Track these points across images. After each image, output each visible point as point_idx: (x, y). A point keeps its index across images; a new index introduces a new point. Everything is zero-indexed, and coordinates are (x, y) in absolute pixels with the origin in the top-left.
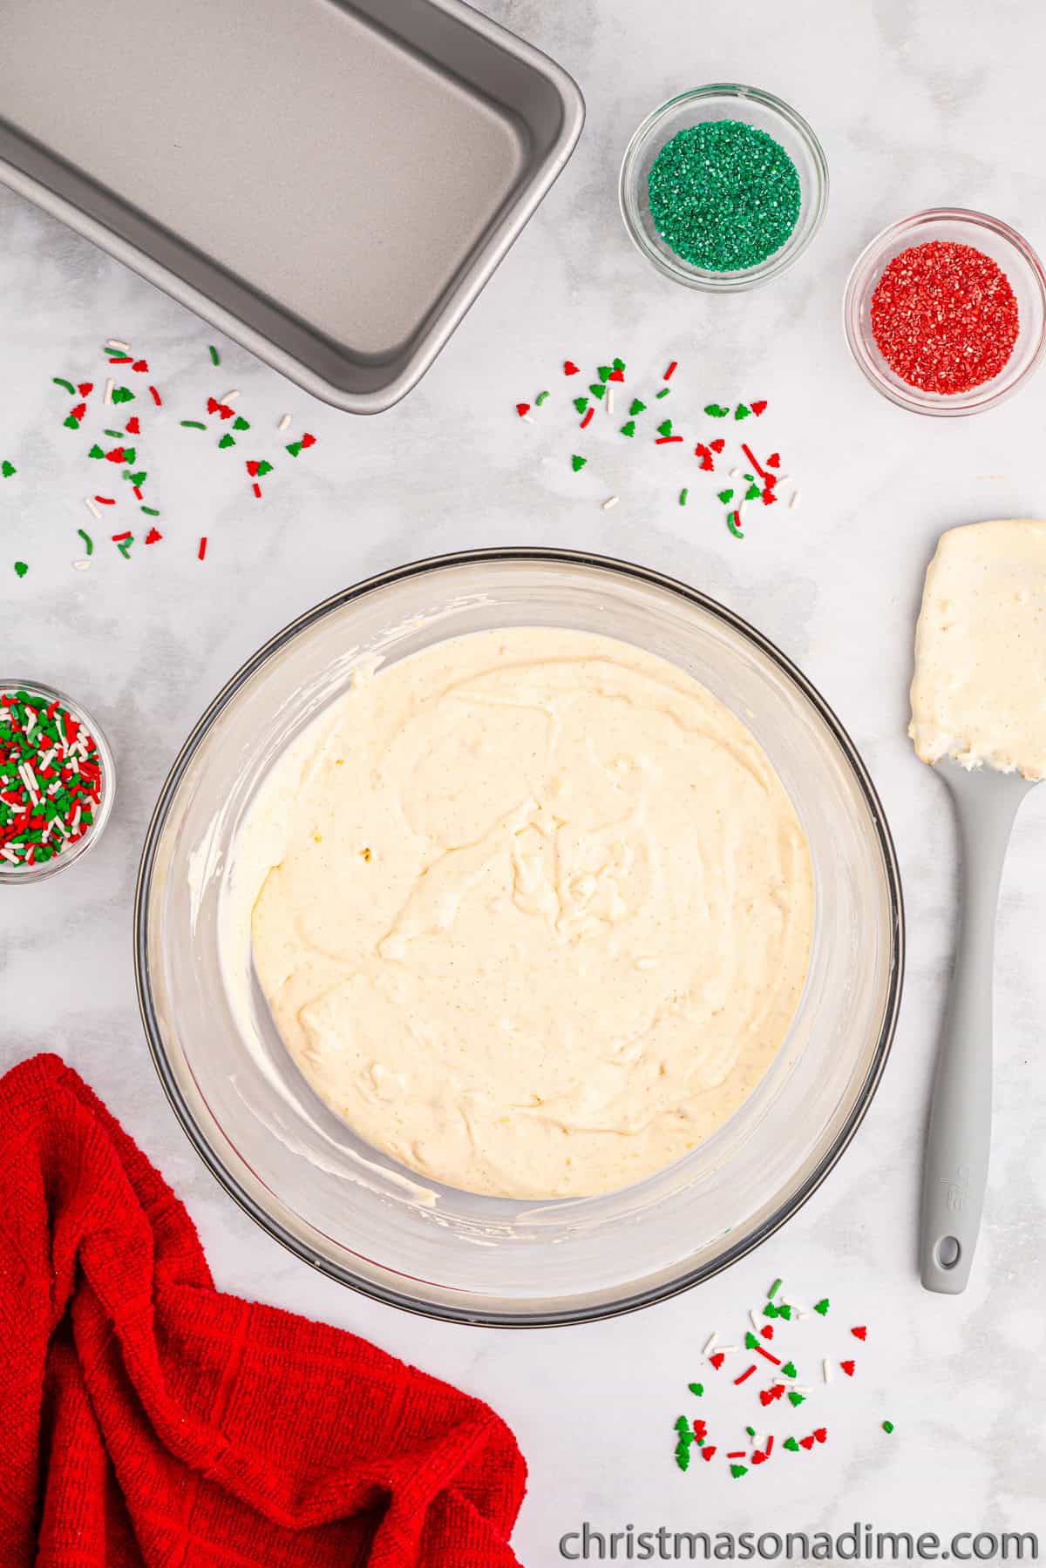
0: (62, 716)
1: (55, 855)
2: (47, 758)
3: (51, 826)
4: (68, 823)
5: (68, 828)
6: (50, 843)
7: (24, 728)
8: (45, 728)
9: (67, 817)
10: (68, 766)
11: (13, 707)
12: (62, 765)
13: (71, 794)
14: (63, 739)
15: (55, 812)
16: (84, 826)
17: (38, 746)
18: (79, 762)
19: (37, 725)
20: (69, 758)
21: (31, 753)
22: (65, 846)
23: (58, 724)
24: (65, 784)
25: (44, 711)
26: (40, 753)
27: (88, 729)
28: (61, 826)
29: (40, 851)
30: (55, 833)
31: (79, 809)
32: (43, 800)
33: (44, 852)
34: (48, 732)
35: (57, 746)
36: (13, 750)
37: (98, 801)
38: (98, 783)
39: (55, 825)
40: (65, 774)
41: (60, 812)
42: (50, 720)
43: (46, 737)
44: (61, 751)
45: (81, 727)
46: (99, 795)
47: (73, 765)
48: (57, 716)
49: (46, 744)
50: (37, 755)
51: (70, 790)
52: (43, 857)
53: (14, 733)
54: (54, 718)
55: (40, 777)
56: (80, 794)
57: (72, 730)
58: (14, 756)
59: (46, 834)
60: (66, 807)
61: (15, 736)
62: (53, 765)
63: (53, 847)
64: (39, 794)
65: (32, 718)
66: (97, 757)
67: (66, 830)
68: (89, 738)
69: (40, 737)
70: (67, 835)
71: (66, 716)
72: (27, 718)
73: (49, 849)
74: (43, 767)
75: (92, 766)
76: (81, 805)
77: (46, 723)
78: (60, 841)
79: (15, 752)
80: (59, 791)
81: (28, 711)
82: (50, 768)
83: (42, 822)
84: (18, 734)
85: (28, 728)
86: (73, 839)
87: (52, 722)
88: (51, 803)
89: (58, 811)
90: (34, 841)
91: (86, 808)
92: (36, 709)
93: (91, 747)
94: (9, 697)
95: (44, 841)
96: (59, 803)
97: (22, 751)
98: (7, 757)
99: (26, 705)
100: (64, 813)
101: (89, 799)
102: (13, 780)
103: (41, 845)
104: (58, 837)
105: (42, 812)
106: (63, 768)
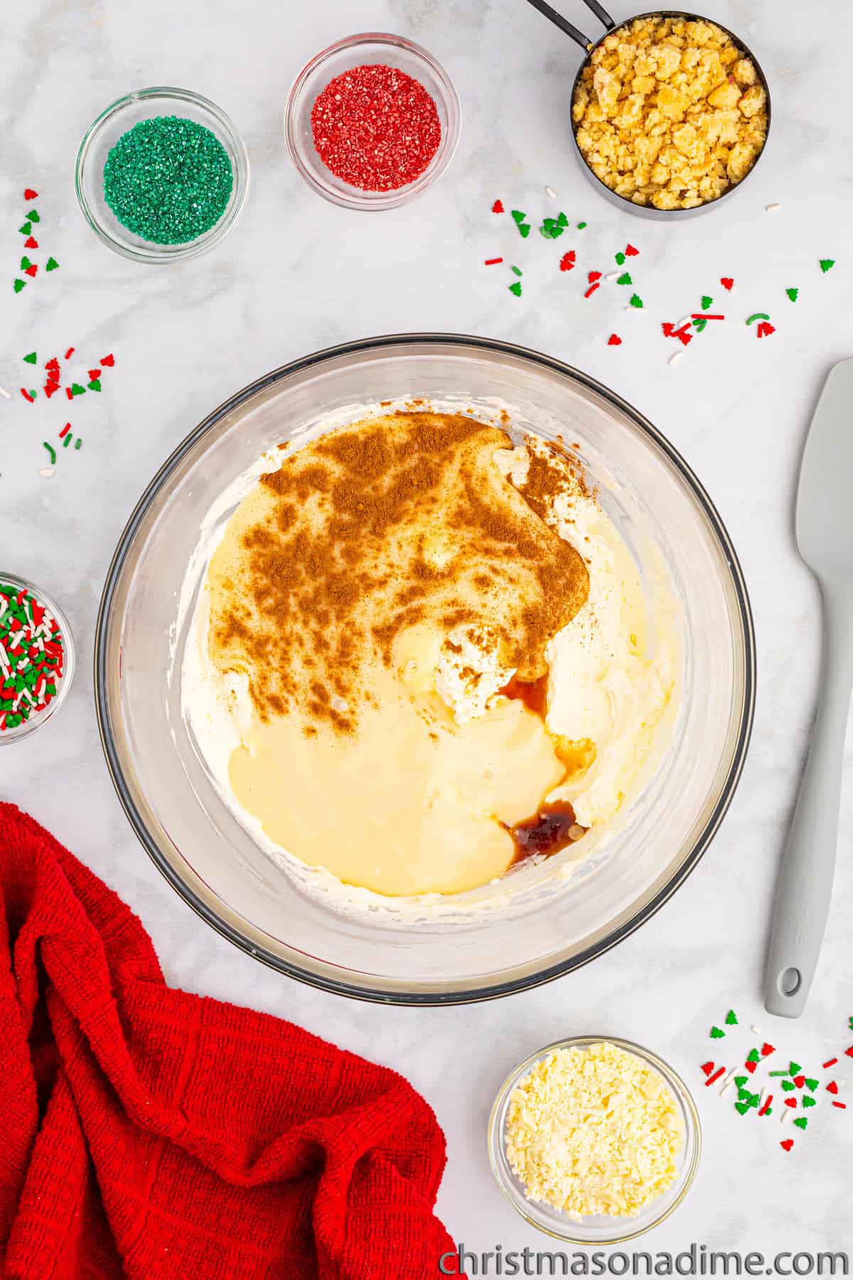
0: (30, 602)
1: (24, 722)
2: (17, 638)
3: (20, 696)
4: (34, 694)
5: (35, 699)
6: (20, 712)
8: (15, 613)
9: (34, 689)
10: (35, 645)
12: (29, 644)
13: (38, 670)
14: (31, 622)
15: (24, 685)
16: (48, 697)
17: (9, 628)
18: (44, 642)
19: (8, 609)
20: (36, 638)
21: (4, 634)
22: (33, 714)
23: (27, 609)
24: (32, 660)
25: (14, 598)
26: (11, 634)
27: (51, 613)
28: (29, 696)
29: (11, 718)
30: (24, 703)
31: (44, 682)
32: (14, 675)
33: (15, 720)
34: (18, 616)
35: (25, 628)
37: (60, 675)
38: (61, 660)
39: (24, 696)
40: (32, 652)
41: (28, 685)
42: (19, 606)
43: (16, 620)
44: (29, 632)
45: (46, 612)
46: (61, 670)
47: (39, 644)
48: (26, 602)
49: (16, 627)
50: (8, 636)
51: (36, 665)
52: (15, 723)
54: (22, 604)
55: (10, 654)
56: (45, 669)
57: (38, 614)
59: (16, 703)
60: (33, 680)
62: (23, 644)
63: (22, 714)
64: (10, 669)
65: (4, 605)
66: (60, 637)
67: (33, 700)
68: (53, 621)
69: (11, 620)
70: (34, 704)
71: (33, 602)
73: (19, 716)
74: (13, 646)
75: (55, 645)
76: (46, 678)
77: (15, 608)
78: (28, 709)
80: (27, 666)
82: (20, 648)
83: (13, 694)
86: (39, 708)
87: (21, 607)
88: (20, 677)
89: (26, 684)
90: (6, 710)
91: (50, 681)
92: (8, 596)
93: (55, 628)
95: (15, 709)
96: (27, 676)
100: (31, 686)
101: (53, 674)
103: (12, 713)
104: (26, 706)
105: (12, 684)
106: (30, 647)
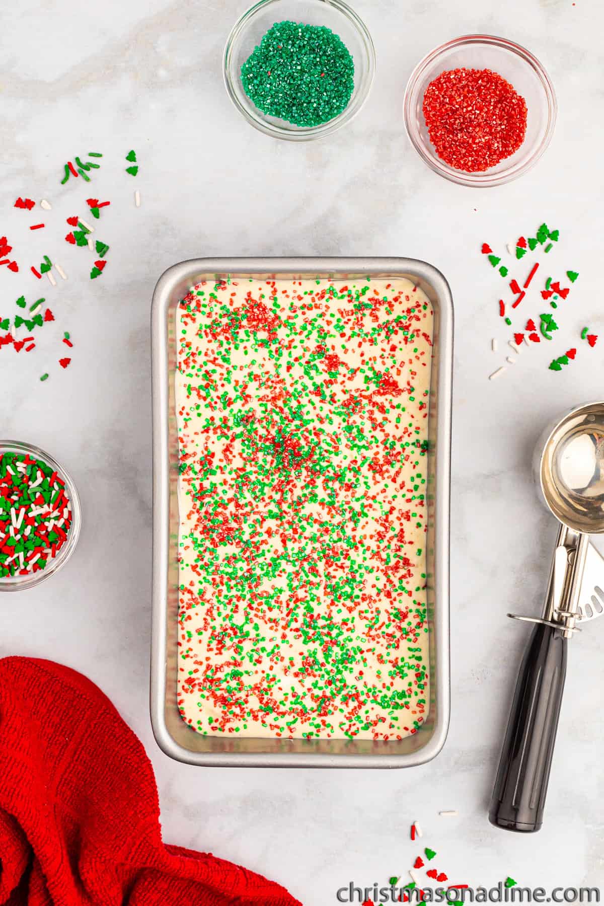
0: (60, 488)
1: (8, 576)
2: (36, 511)
3: (16, 556)
4: (27, 559)
5: (26, 564)
6: (9, 567)
7: (30, 483)
8: (45, 491)
9: (29, 555)
10: (46, 524)
11: (30, 466)
12: (43, 520)
14: (51, 505)
15: (23, 548)
16: (36, 567)
17: (33, 500)
18: (54, 525)
19: (40, 485)
20: (50, 518)
21: (27, 503)
22: (17, 573)
23: (54, 492)
25: (49, 479)
26: (33, 506)
27: (75, 506)
28: (22, 559)
30: (15, 563)
31: (39, 555)
32: (19, 537)
34: (44, 494)
35: (46, 506)
36: (15, 493)
37: (54, 556)
38: (61, 544)
39: (18, 557)
40: (42, 526)
41: (26, 550)
42: (50, 487)
43: (41, 496)
45: (69, 503)
46: (57, 552)
47: (50, 525)
48: (56, 486)
49: (40, 502)
50: (30, 505)
53: (23, 483)
54: (53, 487)
56: (45, 545)
57: (61, 502)
58: (14, 498)
59: (10, 559)
60: (31, 549)
61: (22, 486)
62: (37, 519)
63: (10, 569)
64: (17, 531)
65: (40, 480)
66: (70, 529)
67: (24, 564)
68: (70, 513)
69: (38, 495)
70: (22, 567)
71: (62, 489)
72: (36, 479)
73: (6, 570)
74: (31, 515)
75: (62, 532)
76: (41, 552)
77: (46, 487)
78: (16, 568)
79: (17, 495)
80: (31, 536)
81: (39, 474)
82: (34, 519)
83: (11, 551)
84: (25, 485)
85: (33, 485)
86: (24, 572)
87: (51, 489)
88: (22, 541)
89: (25, 548)
91: (44, 556)
92: (44, 475)
93: (69, 520)
94: (31, 458)
95: (6, 563)
96: (27, 542)
97: (21, 498)
98: (8, 497)
99: (40, 469)
100: (28, 552)
101: (49, 551)
102: (5, 514)
104: (16, 565)
105: (14, 544)
106: (43, 523)
